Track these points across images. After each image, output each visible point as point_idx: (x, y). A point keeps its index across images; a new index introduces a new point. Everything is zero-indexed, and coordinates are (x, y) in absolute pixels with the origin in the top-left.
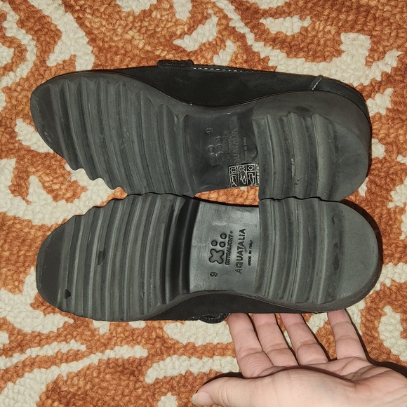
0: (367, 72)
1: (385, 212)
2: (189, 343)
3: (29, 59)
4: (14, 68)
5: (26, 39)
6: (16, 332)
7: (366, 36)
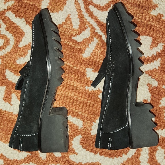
0: (150, 52)
1: (158, 108)
2: (79, 163)
3: (11, 44)
4: (5, 48)
5: (10, 36)
6: (6, 160)
7: (150, 37)
